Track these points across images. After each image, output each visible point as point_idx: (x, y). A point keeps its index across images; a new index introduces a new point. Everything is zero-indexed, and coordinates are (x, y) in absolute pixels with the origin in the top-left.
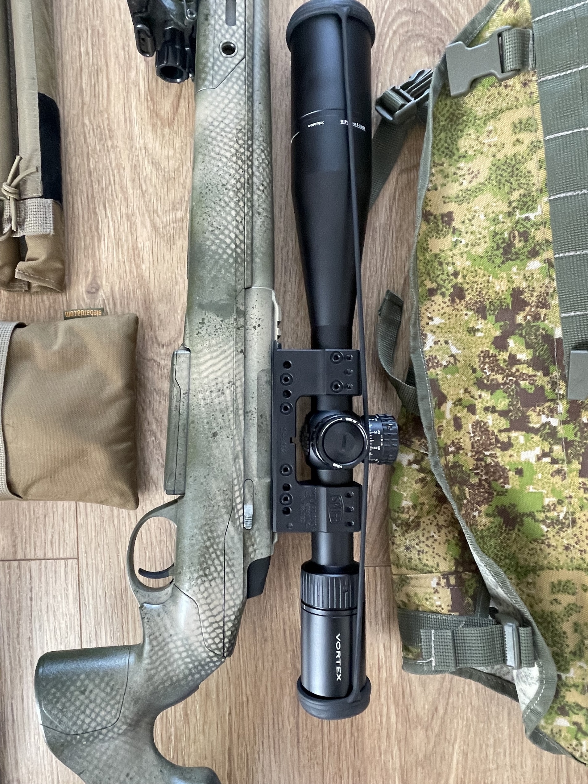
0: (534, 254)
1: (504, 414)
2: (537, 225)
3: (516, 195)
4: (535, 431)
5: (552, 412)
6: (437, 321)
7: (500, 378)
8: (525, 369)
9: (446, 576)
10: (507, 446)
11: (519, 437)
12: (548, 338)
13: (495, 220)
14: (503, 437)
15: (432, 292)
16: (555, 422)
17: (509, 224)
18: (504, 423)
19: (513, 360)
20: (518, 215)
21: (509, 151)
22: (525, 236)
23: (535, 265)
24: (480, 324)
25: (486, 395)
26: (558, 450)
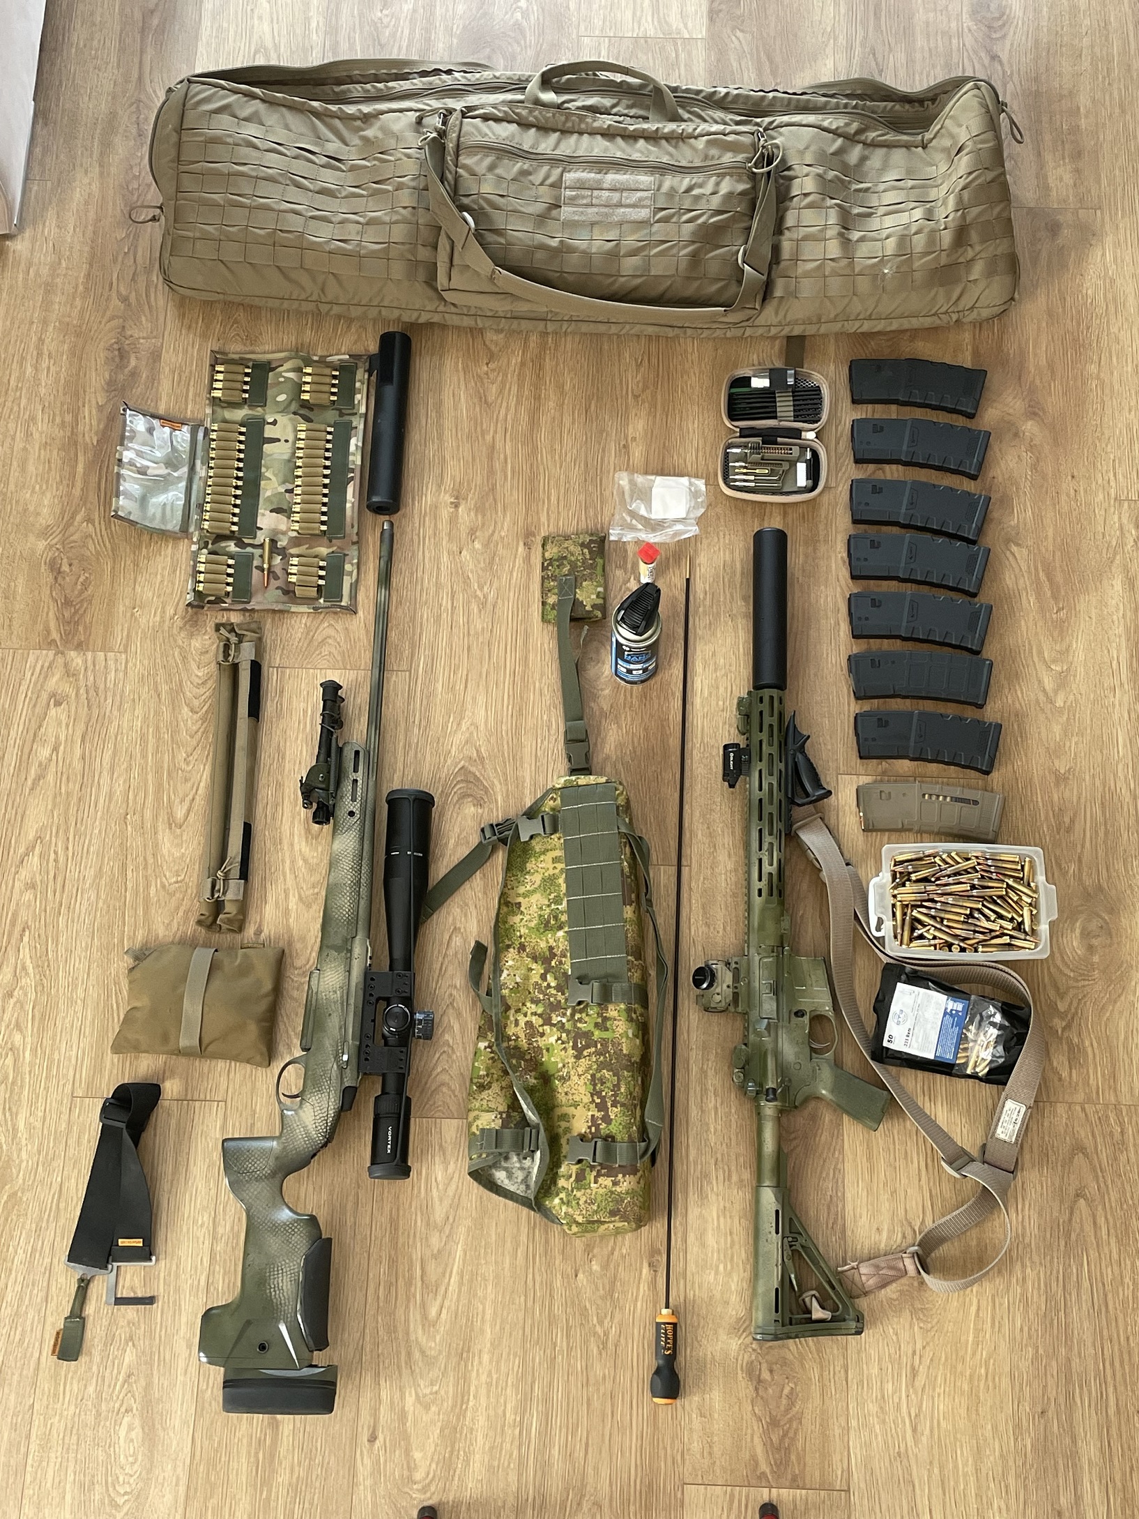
0: (560, 928)
1: (540, 1016)
2: (562, 913)
3: (552, 896)
4: (554, 1025)
5: (564, 1015)
6: (510, 963)
7: (541, 997)
8: (553, 992)
9: (501, 1113)
10: (542, 1035)
11: (547, 1028)
12: (565, 974)
13: (541, 908)
14: (541, 1030)
15: (509, 946)
16: (564, 1020)
17: (548, 911)
18: (540, 1021)
19: (549, 986)
20: (553, 906)
21: (551, 872)
22: (556, 918)
23: (561, 934)
24: (534, 966)
25: (533, 1006)
26: (564, 1035)
